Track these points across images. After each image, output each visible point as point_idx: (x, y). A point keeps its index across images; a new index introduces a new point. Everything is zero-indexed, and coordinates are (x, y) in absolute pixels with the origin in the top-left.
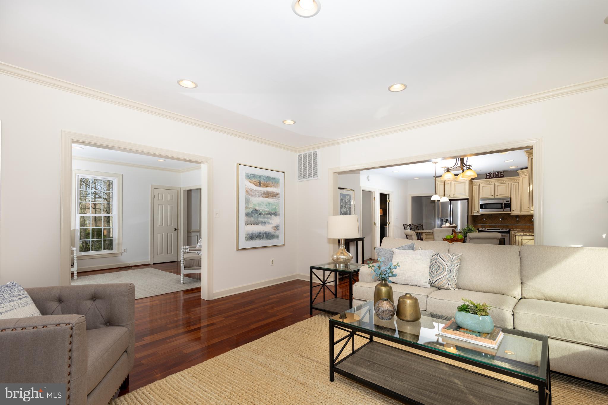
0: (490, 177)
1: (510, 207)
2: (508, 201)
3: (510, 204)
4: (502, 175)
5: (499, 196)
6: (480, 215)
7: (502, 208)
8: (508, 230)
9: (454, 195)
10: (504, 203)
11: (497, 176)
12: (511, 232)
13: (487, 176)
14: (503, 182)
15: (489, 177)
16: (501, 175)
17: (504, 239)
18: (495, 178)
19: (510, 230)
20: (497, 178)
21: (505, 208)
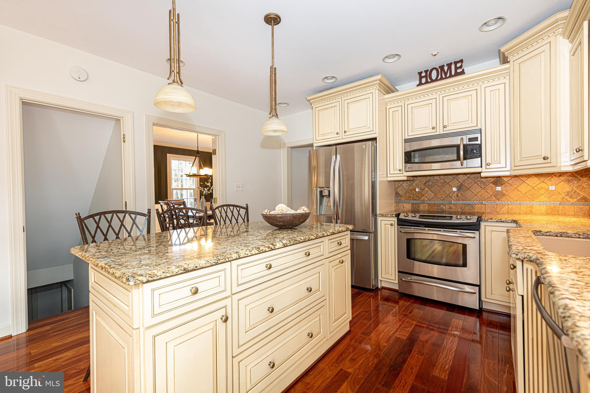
0: (429, 80)
1: (481, 156)
2: (476, 139)
3: (480, 146)
4: (459, 71)
5: (450, 129)
6: (405, 178)
7: (458, 159)
8: (474, 219)
9: (345, 132)
10: (465, 146)
11: (446, 74)
12: (483, 224)
13: (421, 78)
14: (461, 88)
15: (427, 79)
16: (456, 68)
17: (465, 246)
18: (442, 78)
19: (479, 220)
20: (446, 78)
21: (465, 159)
